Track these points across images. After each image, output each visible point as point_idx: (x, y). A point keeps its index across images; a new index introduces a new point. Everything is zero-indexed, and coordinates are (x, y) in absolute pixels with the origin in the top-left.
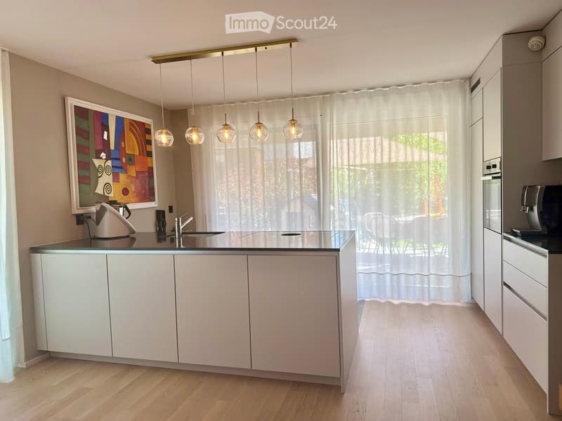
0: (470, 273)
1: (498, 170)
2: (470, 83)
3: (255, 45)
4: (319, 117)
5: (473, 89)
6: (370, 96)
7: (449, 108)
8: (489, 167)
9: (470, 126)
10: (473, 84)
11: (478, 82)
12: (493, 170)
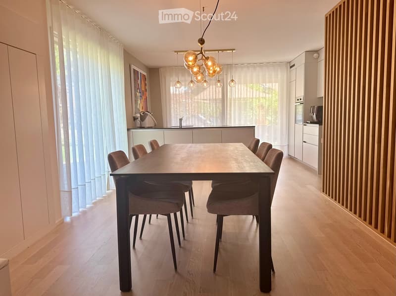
0: (287, 144)
1: (302, 101)
2: (290, 65)
3: (218, 50)
4: (225, 76)
5: (291, 67)
6: (248, 67)
7: (281, 75)
8: (298, 100)
9: (289, 83)
10: (291, 65)
11: (294, 65)
12: (300, 101)
